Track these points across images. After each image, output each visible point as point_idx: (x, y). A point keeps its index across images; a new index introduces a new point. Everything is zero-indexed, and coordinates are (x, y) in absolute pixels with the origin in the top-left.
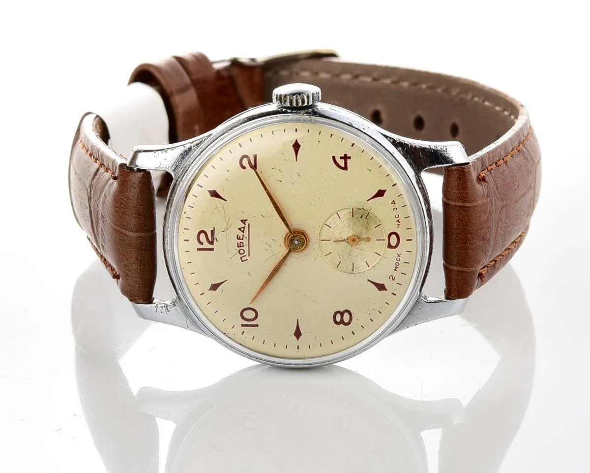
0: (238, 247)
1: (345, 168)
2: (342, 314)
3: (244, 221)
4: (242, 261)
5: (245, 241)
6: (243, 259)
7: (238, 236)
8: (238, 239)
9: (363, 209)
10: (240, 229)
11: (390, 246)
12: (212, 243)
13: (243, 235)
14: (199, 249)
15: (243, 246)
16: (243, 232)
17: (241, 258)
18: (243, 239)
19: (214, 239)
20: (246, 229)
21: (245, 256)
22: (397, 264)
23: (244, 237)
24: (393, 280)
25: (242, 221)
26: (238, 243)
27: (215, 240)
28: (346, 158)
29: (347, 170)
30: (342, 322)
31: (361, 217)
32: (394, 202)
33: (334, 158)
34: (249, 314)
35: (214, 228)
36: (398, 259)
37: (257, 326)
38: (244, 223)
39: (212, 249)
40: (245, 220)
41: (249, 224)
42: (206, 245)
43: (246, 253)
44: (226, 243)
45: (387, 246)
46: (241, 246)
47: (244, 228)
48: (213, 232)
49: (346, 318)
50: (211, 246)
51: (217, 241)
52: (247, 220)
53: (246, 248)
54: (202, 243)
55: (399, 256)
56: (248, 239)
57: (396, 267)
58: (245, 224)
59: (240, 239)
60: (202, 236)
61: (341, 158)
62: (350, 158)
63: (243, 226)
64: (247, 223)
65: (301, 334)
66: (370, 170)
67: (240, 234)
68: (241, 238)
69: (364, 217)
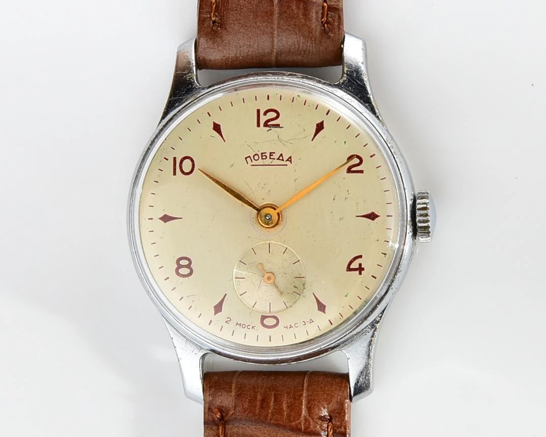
0: (262, 154)
1: (349, 269)
2: (188, 266)
3: (290, 159)
4: (246, 158)
5: (268, 161)
6: (248, 159)
7: (274, 153)
8: (271, 153)
9: (305, 288)
10: (281, 155)
11: (264, 318)
12: (266, 125)
13: (274, 159)
14: (258, 111)
15: (262, 159)
16: (278, 159)
17: (249, 157)
18: (270, 158)
19: (270, 127)
20: (282, 163)
21: (252, 161)
22: (244, 326)
23: (272, 160)
24: (226, 322)
25: (290, 157)
26: (266, 153)
27: (269, 129)
28: (360, 269)
29: (347, 271)
30: (180, 266)
31: (295, 287)
32: (311, 321)
33: (360, 257)
34: (187, 166)
35: (283, 127)
36: (249, 327)
37: (175, 174)
38: (288, 160)
39: (258, 125)
40: (291, 161)
41: (286, 165)
42: (263, 119)
43: (254, 162)
44: (266, 140)
45: (263, 314)
46: (262, 156)
47: (283, 160)
48: (277, 126)
49: (184, 271)
50: (262, 123)
51: (268, 131)
52: (291, 163)
53: (261, 162)
54: (265, 113)
55: (253, 327)
56: (271, 164)
57: (240, 324)
58: (286, 161)
59: (270, 155)
60: (274, 115)
61: (360, 265)
62: (360, 273)
63: (285, 159)
64: (288, 163)
65: (165, 222)
66: (346, 296)
67: (276, 156)
68: (272, 157)
69: (295, 290)
